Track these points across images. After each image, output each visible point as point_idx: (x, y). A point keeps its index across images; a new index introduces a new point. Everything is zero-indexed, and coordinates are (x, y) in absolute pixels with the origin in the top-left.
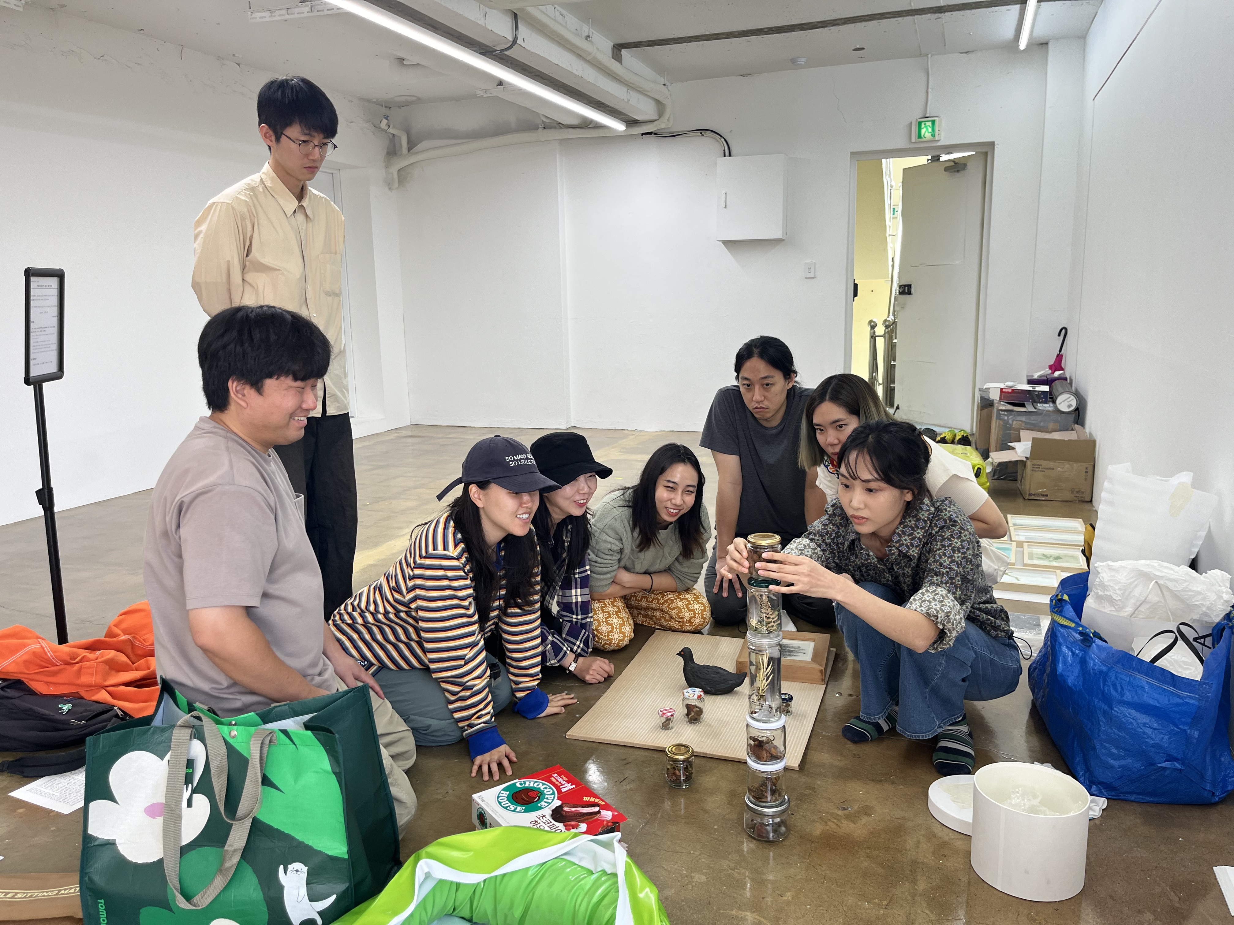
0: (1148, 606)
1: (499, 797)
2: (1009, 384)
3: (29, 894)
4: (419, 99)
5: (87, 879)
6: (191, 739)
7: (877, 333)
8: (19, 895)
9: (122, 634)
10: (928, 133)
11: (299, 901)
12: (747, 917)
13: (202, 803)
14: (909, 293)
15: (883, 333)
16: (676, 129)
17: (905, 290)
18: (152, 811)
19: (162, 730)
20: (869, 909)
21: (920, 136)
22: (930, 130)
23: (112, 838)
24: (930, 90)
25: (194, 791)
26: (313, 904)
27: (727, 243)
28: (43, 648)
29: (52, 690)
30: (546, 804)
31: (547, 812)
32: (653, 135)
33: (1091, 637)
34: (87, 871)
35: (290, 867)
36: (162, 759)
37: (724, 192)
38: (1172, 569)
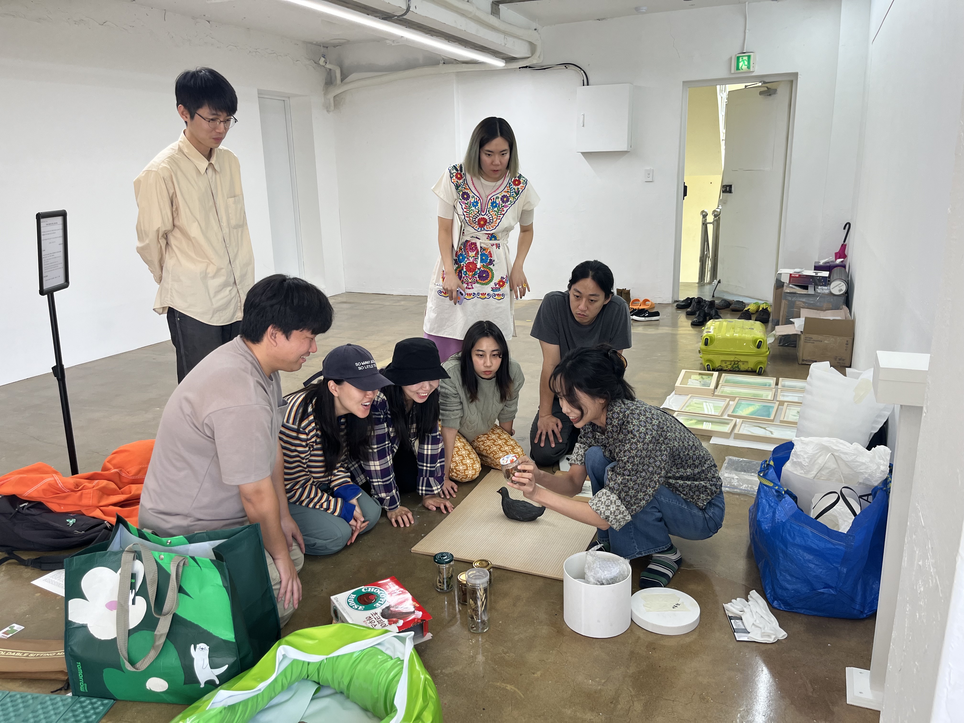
0: (827, 471)
1: (348, 598)
2: (798, 270)
3: (38, 655)
4: (348, 41)
5: (69, 649)
6: (134, 559)
7: (708, 221)
8: (32, 655)
9: (112, 468)
10: (745, 65)
11: (204, 668)
12: (507, 688)
13: (141, 602)
14: (730, 192)
15: (712, 221)
16: (546, 63)
17: (727, 189)
18: (110, 606)
19: (116, 553)
20: (591, 685)
21: (738, 69)
22: (746, 63)
23: (85, 623)
24: (747, 31)
25: (136, 594)
26: (213, 670)
27: (586, 154)
28: (55, 480)
29: (63, 509)
30: (379, 605)
31: (379, 611)
32: (528, 69)
33: (782, 494)
34: (70, 644)
35: (198, 646)
36: (116, 572)
37: (582, 114)
38: (845, 445)
